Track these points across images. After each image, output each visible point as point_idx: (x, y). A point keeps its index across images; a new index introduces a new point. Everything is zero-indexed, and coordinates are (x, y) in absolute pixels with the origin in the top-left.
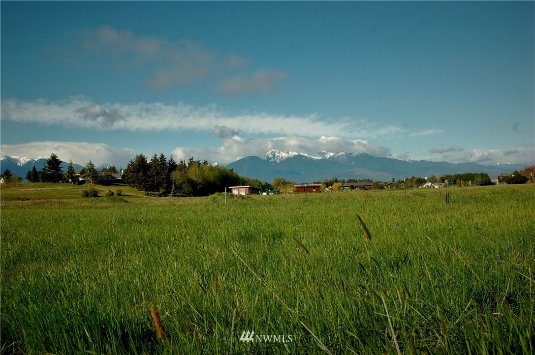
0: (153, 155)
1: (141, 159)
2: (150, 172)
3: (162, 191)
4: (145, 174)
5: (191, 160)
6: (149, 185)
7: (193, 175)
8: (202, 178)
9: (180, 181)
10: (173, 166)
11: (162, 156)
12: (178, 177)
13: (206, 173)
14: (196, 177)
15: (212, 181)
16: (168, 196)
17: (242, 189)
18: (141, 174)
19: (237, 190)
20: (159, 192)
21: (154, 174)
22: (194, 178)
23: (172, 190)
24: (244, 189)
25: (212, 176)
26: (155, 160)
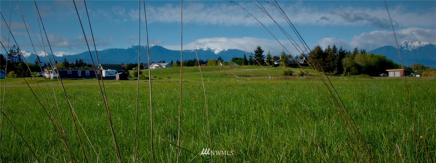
0: (328, 46)
1: (319, 49)
2: (327, 58)
3: (335, 72)
4: (324, 60)
5: (355, 49)
6: (326, 67)
7: (358, 60)
8: (365, 63)
9: (350, 65)
10: (343, 54)
11: (334, 47)
12: (348, 62)
13: (368, 59)
14: (360, 62)
15: (373, 65)
16: (341, 76)
17: (397, 72)
18: (322, 59)
19: (393, 72)
20: (333, 73)
21: (330, 59)
22: (360, 63)
23: (344, 72)
24: (399, 72)
25: (373, 61)
26: (329, 49)
